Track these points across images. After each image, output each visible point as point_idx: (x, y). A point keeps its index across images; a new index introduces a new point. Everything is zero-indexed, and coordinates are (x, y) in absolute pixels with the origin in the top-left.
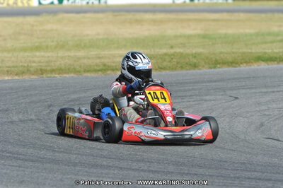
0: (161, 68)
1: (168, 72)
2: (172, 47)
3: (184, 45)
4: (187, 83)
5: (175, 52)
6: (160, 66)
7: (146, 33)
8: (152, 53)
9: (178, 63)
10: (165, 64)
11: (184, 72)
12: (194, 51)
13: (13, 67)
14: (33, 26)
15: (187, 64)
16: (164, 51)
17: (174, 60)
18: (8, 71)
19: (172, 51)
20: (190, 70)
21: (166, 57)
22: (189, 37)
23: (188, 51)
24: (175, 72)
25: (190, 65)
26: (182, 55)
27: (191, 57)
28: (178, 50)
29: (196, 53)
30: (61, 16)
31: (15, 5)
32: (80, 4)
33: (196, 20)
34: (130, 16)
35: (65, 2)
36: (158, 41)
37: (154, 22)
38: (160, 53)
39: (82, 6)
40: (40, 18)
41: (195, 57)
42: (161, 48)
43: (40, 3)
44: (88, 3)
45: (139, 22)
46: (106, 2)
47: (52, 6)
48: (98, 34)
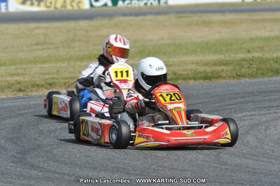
0: (239, 76)
1: (247, 79)
2: (249, 51)
3: (261, 49)
4: (271, 92)
5: (254, 57)
6: (239, 73)
7: (218, 37)
8: (228, 59)
9: (258, 69)
10: (243, 70)
11: (266, 79)
12: (275, 55)
13: (71, 78)
14: (87, 31)
15: (268, 70)
16: (241, 56)
17: (253, 66)
18: (65, 84)
19: (250, 56)
20: (272, 76)
21: (244, 63)
22: (266, 39)
23: (267, 56)
24: (256, 80)
25: (272, 71)
26: (261, 60)
27: (272, 62)
28: (257, 55)
29: (277, 58)
30: (118, 19)
31: (63, 9)
32: (137, 5)
33: (271, 20)
34: (195, 18)
35: (120, 3)
36: (231, 45)
37: (225, 23)
38: (237, 58)
39: (140, 8)
40: (94, 23)
41: (277, 62)
42: (237, 53)
43: (91, 5)
44: (146, 4)
45: (207, 24)
46: (166, 3)
47: (105, 8)
48: (163, 39)
